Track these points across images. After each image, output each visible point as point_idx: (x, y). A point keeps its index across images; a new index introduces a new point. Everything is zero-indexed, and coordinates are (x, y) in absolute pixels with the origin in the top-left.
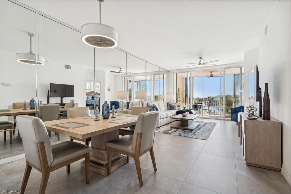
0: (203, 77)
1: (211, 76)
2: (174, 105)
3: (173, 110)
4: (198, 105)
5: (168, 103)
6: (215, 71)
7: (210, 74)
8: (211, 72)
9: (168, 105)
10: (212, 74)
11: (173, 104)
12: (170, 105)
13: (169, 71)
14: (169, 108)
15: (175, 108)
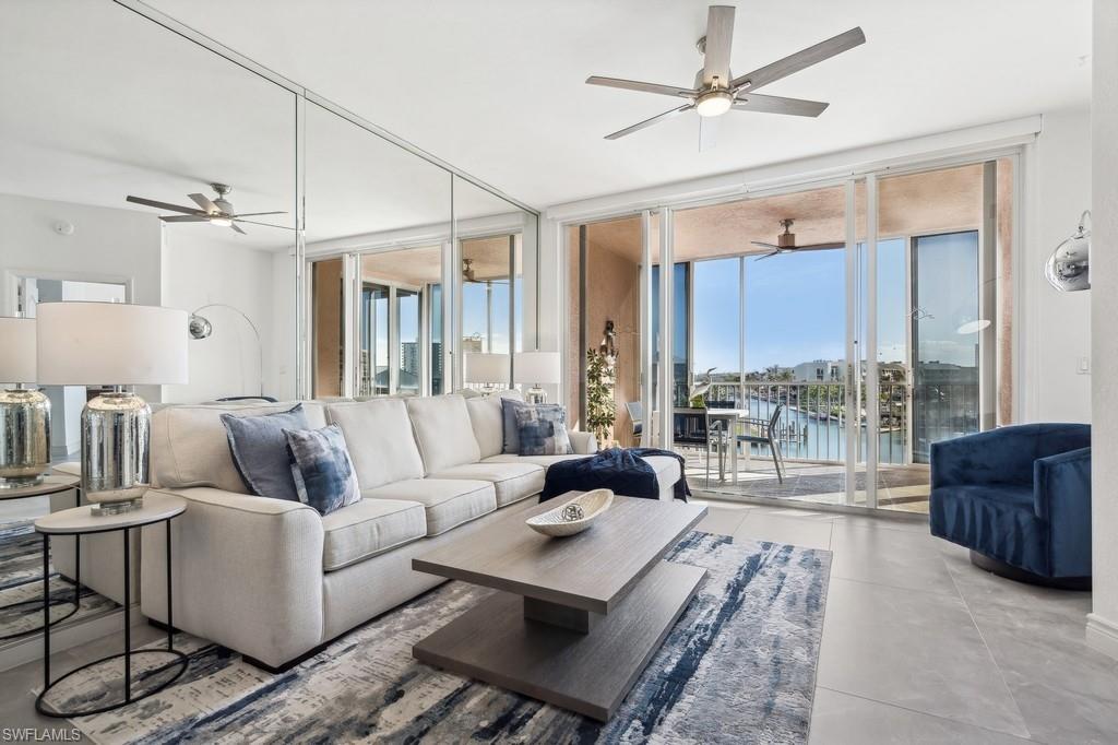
0: (742, 258)
1: (788, 244)
2: (542, 421)
3: (532, 454)
4: (712, 411)
5: (506, 408)
6: (807, 217)
7: (782, 231)
8: (788, 223)
9: (509, 422)
10: (791, 230)
11: (534, 416)
12: (516, 421)
13: (537, 215)
14: (512, 441)
15: (548, 441)
